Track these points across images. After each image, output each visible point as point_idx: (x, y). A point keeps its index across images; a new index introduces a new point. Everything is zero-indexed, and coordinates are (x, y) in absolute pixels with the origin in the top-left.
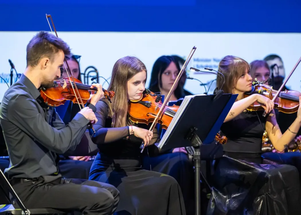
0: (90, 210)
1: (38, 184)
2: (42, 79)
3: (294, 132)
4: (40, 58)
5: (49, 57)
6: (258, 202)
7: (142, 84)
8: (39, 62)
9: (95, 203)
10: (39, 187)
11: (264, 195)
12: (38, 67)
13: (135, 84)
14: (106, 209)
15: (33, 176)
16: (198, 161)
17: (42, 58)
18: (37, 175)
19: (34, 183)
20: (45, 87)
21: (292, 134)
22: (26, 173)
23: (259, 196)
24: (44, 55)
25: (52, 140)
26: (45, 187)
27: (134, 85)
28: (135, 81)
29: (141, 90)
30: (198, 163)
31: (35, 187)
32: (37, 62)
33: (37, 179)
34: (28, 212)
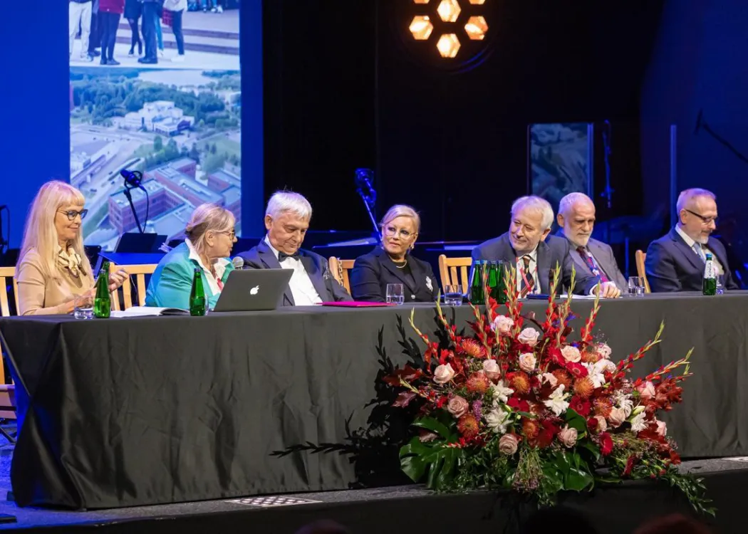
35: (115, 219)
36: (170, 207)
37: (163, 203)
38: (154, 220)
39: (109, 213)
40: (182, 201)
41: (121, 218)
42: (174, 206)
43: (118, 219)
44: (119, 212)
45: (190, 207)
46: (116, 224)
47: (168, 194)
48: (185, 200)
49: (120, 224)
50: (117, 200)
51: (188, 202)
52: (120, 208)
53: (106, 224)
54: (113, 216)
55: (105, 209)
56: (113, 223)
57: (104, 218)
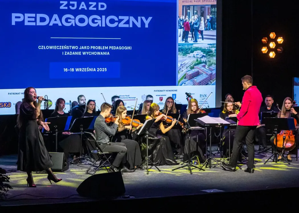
2: (106, 115)
12: (105, 112)
15: (104, 143)
17: (106, 110)
18: (105, 143)
20: (106, 118)
22: (103, 142)
25: (111, 132)
26: (108, 146)
33: (105, 144)
34: (104, 153)
36: (200, 74)
37: (198, 74)
39: (186, 76)
41: (189, 76)
42: (201, 74)
47: (199, 71)
49: (189, 78)
50: (188, 73)
51: (204, 73)
52: (189, 74)
53: (185, 78)
54: (187, 76)
55: (185, 75)
56: (187, 78)
57: (185, 77)
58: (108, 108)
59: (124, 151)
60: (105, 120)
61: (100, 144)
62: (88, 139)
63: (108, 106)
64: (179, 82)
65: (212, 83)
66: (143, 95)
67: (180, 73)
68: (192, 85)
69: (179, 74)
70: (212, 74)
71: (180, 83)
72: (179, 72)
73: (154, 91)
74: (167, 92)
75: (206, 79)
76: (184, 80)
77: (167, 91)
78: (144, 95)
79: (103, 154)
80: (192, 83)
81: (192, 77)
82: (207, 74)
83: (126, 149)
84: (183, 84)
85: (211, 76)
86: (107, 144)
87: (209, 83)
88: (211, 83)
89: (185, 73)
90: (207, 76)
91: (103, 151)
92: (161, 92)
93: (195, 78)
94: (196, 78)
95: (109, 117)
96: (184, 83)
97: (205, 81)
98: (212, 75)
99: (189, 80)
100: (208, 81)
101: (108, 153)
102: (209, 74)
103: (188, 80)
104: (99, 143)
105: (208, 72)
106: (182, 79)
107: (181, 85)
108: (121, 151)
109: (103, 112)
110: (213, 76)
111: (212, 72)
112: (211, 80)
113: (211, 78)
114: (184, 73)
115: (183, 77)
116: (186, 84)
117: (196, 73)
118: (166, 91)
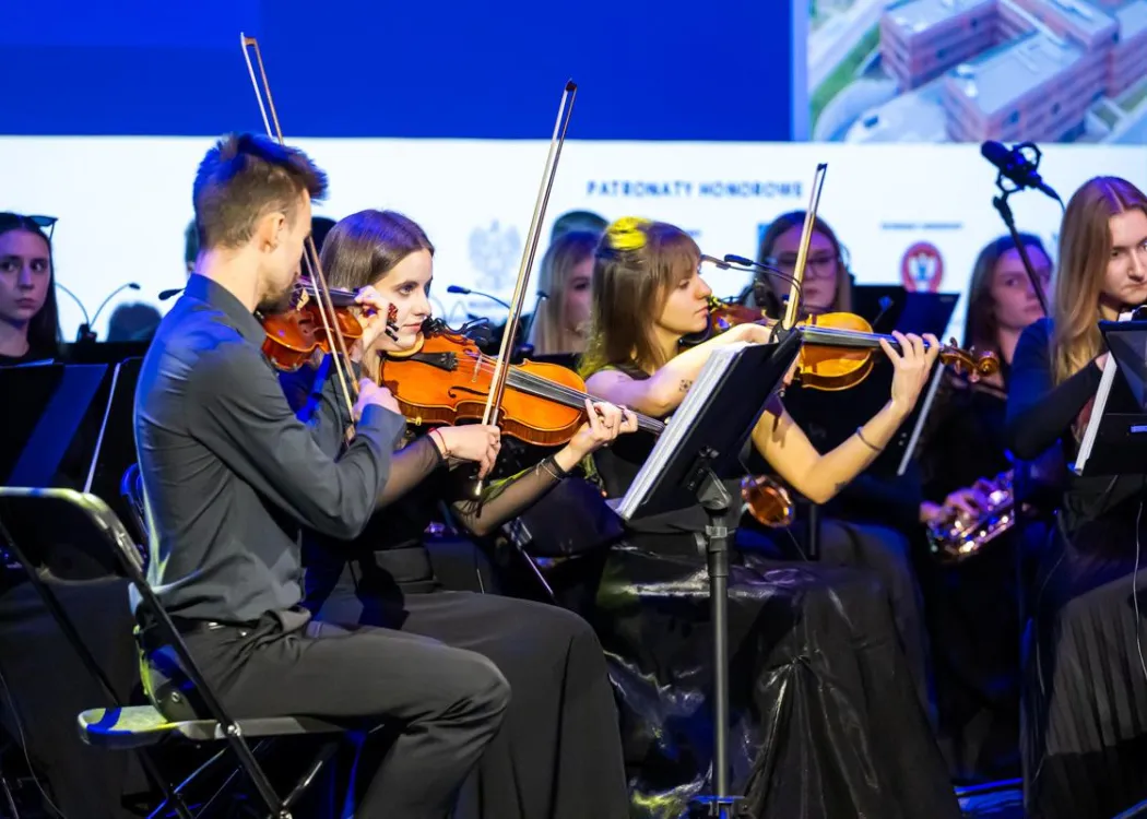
0: (438, 719)
1: (258, 638)
2: (263, 284)
3: (874, 444)
4: (256, 215)
5: (284, 209)
6: (771, 687)
7: (420, 290)
8: (255, 231)
9: (459, 698)
10: (264, 647)
11: (790, 663)
13: (403, 291)
14: (490, 717)
16: (722, 558)
17: (263, 215)
19: (244, 634)
20: (264, 314)
21: (871, 450)
23: (774, 668)
24: (267, 205)
26: (284, 643)
27: (397, 294)
28: (402, 280)
29: (420, 311)
30: (722, 563)
31: (251, 645)
32: (249, 231)
33: (253, 625)
34: (236, 730)
35: (895, 60)
36: (1006, 37)
37: (995, 30)
38: (974, 63)
39: (880, 48)
40: (1030, 25)
41: (906, 56)
42: (1015, 36)
43: (899, 57)
44: (902, 44)
45: (1050, 40)
46: (896, 70)
47: (1002, 10)
48: (1037, 24)
49: (907, 73)
50: (899, 19)
51: (1045, 30)
52: (906, 34)
53: (875, 69)
54: (890, 54)
55: (872, 40)
56: (888, 70)
57: (870, 59)
58: (278, 187)
59: (478, 700)
60: (261, 335)
61: (191, 626)
62: (45, 573)
63: (281, 173)
64: (817, 108)
65: (1121, 128)
66: (487, 226)
67: (827, 17)
68: (942, 134)
69: (816, 27)
70: (1115, 37)
71: (828, 118)
72: (813, 12)
73: (592, 186)
74: (709, 198)
75: (1064, 82)
76: (861, 88)
77: (705, 190)
78: (495, 226)
79: (229, 740)
80: (933, 115)
81: (932, 66)
82: (1072, 41)
83: (498, 683)
84: (858, 131)
85: (1108, 60)
86: (280, 626)
87: (1095, 123)
88: (1111, 120)
89: (869, 25)
90: (1073, 57)
91: (226, 701)
92: (650, 199)
93: (963, 69)
94: (969, 77)
95: (297, 297)
96: (868, 115)
97: (1056, 109)
98: (1117, 51)
99: (916, 84)
100: (1086, 105)
101: (289, 725)
102: (1088, 42)
103: (899, 92)
104: (188, 613)
105: (1073, 19)
106: (841, 76)
107: (839, 135)
108: (439, 708)
109: (232, 243)
110: (1126, 55)
111: (1117, 20)
112: (1105, 93)
113: (1106, 76)
114: (864, 17)
115: (856, 58)
116: (883, 124)
117: (974, 23)
118: (695, 191)
